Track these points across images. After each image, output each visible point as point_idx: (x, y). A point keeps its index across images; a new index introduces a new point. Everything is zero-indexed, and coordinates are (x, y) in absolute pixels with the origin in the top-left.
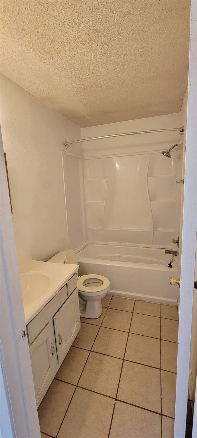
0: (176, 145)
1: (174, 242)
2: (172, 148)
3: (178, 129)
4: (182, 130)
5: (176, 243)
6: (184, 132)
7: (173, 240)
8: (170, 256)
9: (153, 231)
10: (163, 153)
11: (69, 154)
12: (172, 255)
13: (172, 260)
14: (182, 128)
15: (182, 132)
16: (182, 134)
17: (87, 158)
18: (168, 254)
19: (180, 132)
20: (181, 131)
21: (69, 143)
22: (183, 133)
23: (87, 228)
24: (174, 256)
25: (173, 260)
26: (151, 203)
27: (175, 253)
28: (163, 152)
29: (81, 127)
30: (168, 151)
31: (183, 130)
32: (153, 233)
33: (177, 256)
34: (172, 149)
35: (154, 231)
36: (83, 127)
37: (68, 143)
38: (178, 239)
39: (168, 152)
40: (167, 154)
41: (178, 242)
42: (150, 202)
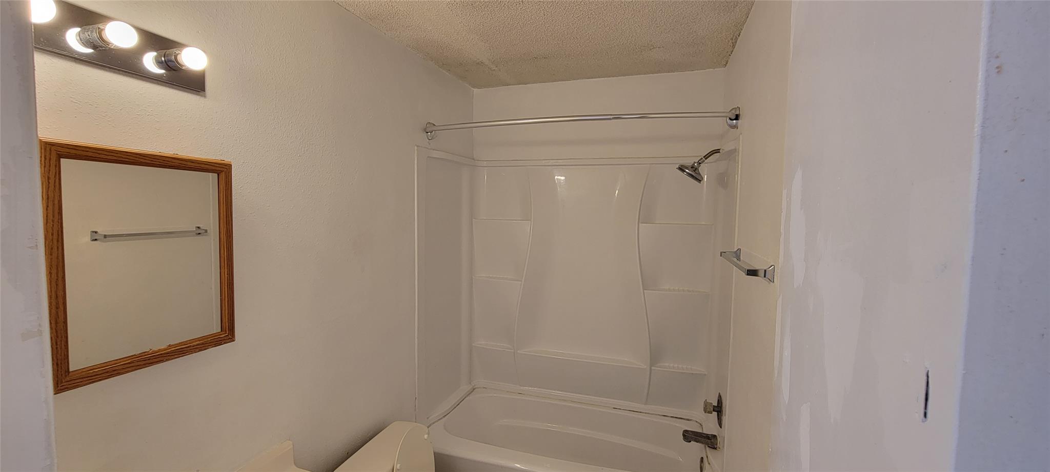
0: (717, 151)
1: (708, 410)
2: (706, 157)
3: (723, 115)
4: (734, 117)
5: (713, 412)
6: (739, 121)
7: (706, 404)
8: (696, 448)
9: (651, 369)
10: (682, 169)
11: (435, 154)
12: (703, 446)
13: (702, 458)
14: (733, 111)
15: (734, 121)
16: (735, 127)
17: (485, 164)
18: (690, 441)
19: (729, 121)
20: (731, 119)
21: (439, 128)
22: (736, 123)
23: (473, 345)
24: (708, 448)
25: (705, 459)
26: (645, 291)
27: (710, 441)
28: (682, 166)
29: (474, 87)
30: (694, 164)
31: (737, 117)
32: (648, 373)
33: (714, 450)
34: (706, 159)
35: (653, 368)
36: (479, 87)
37: (435, 128)
38: (720, 401)
39: (694, 168)
40: (694, 173)
41: (718, 409)
42: (644, 289)
